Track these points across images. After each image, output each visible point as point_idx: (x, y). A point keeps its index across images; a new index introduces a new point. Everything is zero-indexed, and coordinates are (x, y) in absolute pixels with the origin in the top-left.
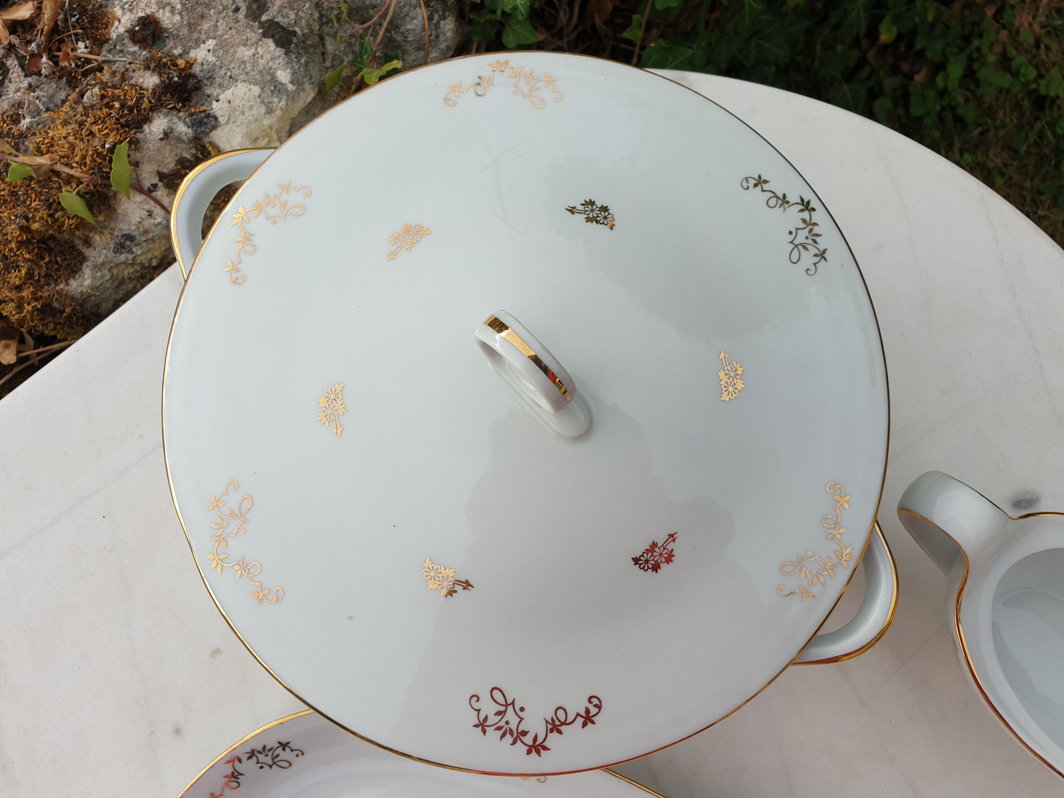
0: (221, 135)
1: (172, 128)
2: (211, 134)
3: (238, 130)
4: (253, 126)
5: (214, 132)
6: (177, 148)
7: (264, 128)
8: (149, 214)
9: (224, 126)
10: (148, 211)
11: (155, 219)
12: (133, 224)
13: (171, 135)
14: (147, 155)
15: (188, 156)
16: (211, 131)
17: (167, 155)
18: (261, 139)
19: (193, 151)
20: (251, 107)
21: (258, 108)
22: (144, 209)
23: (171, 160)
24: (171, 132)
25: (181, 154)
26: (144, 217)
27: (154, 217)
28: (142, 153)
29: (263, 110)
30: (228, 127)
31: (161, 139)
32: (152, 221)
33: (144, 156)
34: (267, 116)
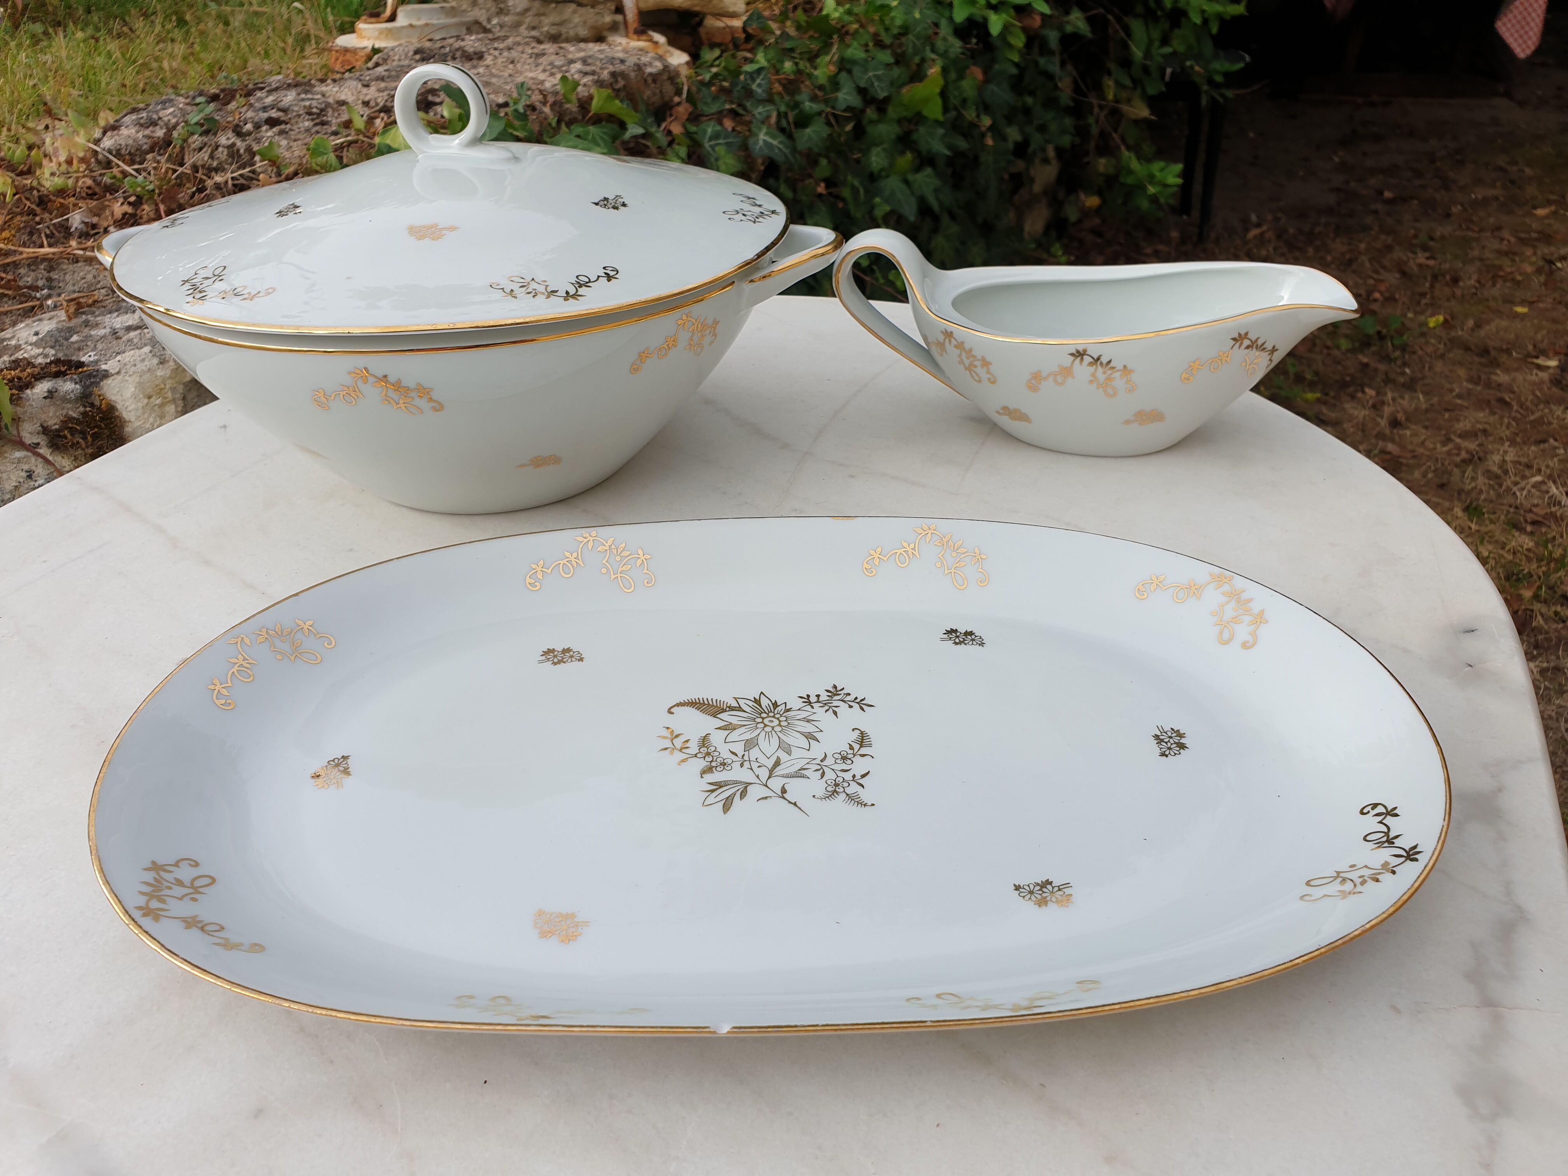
0: (112, 385)
1: (57, 389)
2: (102, 383)
3: (130, 380)
4: (146, 377)
5: (105, 381)
6: (63, 409)
7: (157, 382)
8: (28, 474)
9: (115, 376)
10: (27, 471)
11: (36, 481)
12: (8, 491)
13: (56, 394)
14: (29, 411)
15: (75, 415)
16: (101, 380)
17: (51, 414)
18: (154, 397)
19: (82, 409)
20: (143, 360)
21: (150, 360)
22: (22, 470)
23: (55, 421)
24: (56, 392)
25: (67, 413)
26: (21, 480)
27: (34, 479)
28: (24, 408)
29: (155, 361)
30: (119, 378)
31: (45, 398)
32: (32, 483)
33: (25, 412)
34: (161, 366)
